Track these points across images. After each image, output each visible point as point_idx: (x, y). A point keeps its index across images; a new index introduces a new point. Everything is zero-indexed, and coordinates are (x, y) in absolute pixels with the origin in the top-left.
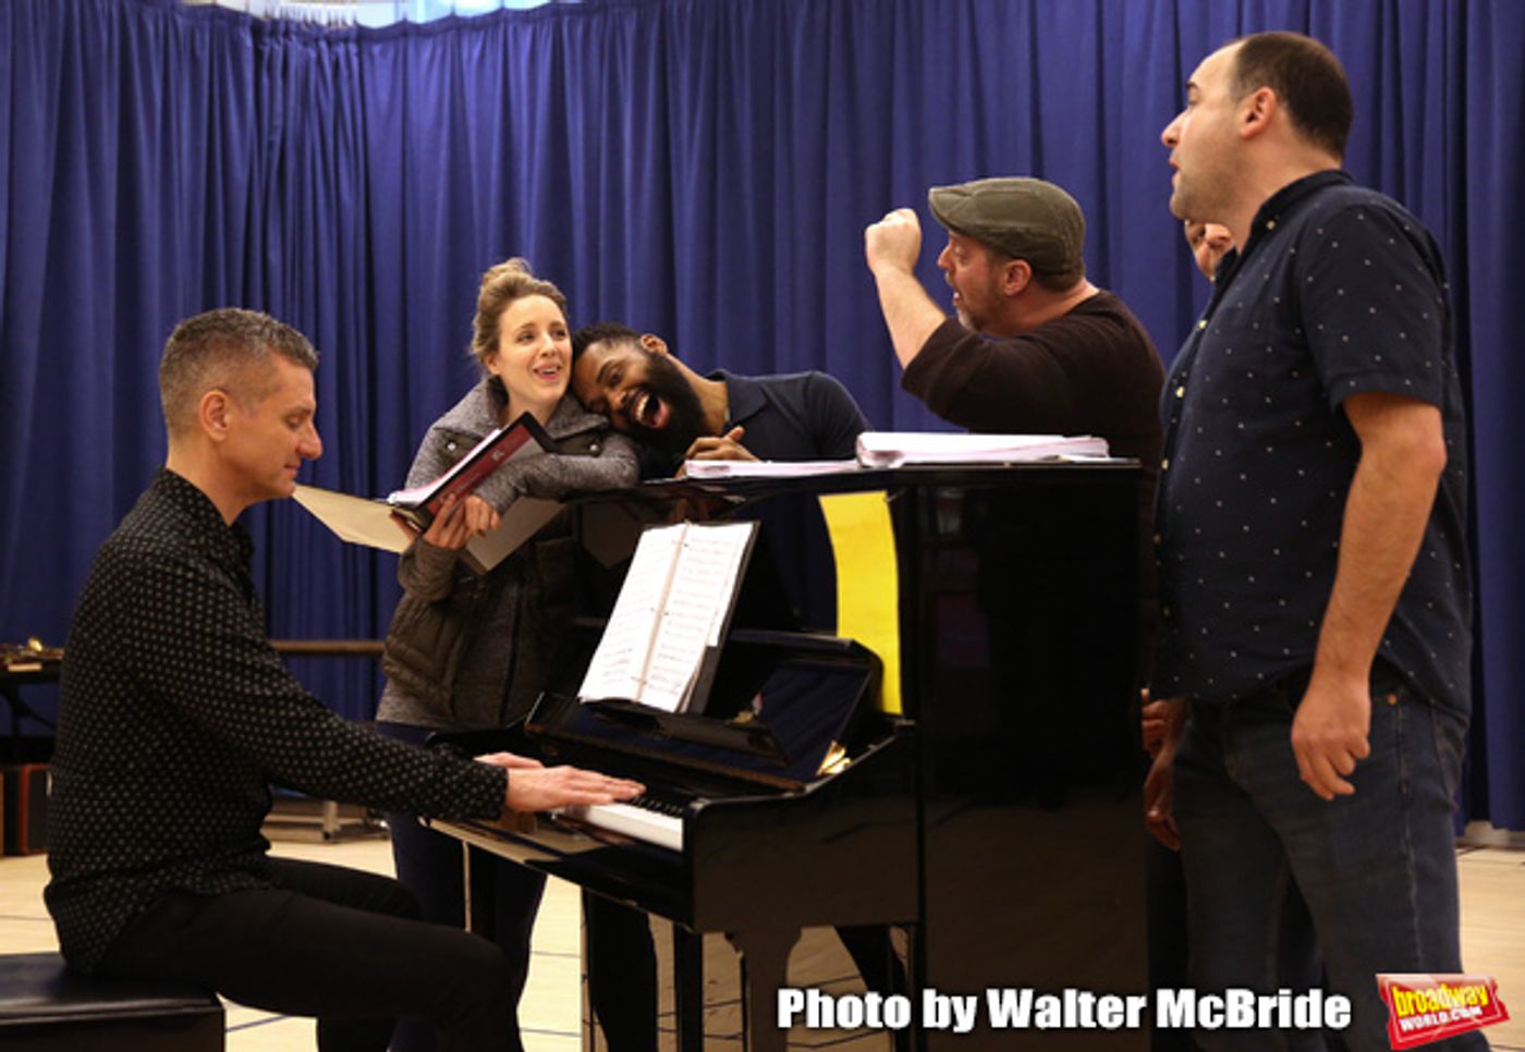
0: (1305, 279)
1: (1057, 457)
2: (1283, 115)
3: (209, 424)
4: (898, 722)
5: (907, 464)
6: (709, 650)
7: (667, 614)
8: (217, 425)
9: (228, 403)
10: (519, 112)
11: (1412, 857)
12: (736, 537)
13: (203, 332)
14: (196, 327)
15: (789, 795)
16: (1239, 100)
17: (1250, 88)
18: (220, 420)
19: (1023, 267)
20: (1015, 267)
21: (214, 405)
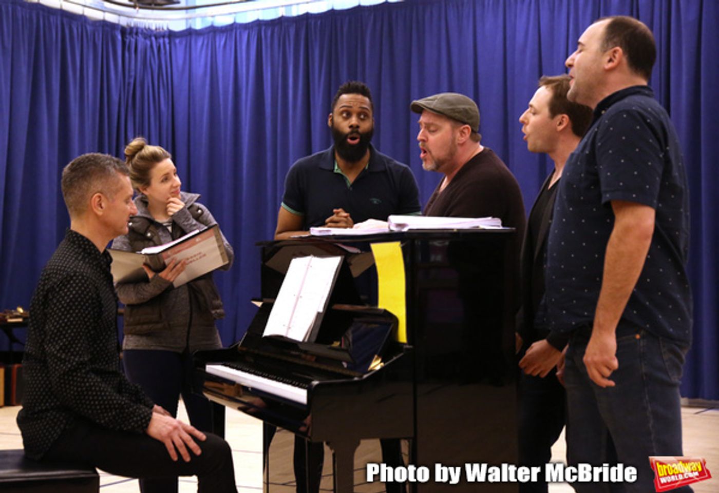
1: (478, 227)
2: (625, 60)
3: (95, 207)
4: (405, 347)
5: (410, 230)
6: (319, 314)
7: (301, 297)
8: (100, 209)
9: (103, 198)
10: (242, 70)
11: (650, 408)
12: (333, 263)
15: (356, 379)
16: (605, 51)
17: (610, 47)
18: (100, 206)
19: (468, 128)
20: (464, 129)
21: (98, 200)
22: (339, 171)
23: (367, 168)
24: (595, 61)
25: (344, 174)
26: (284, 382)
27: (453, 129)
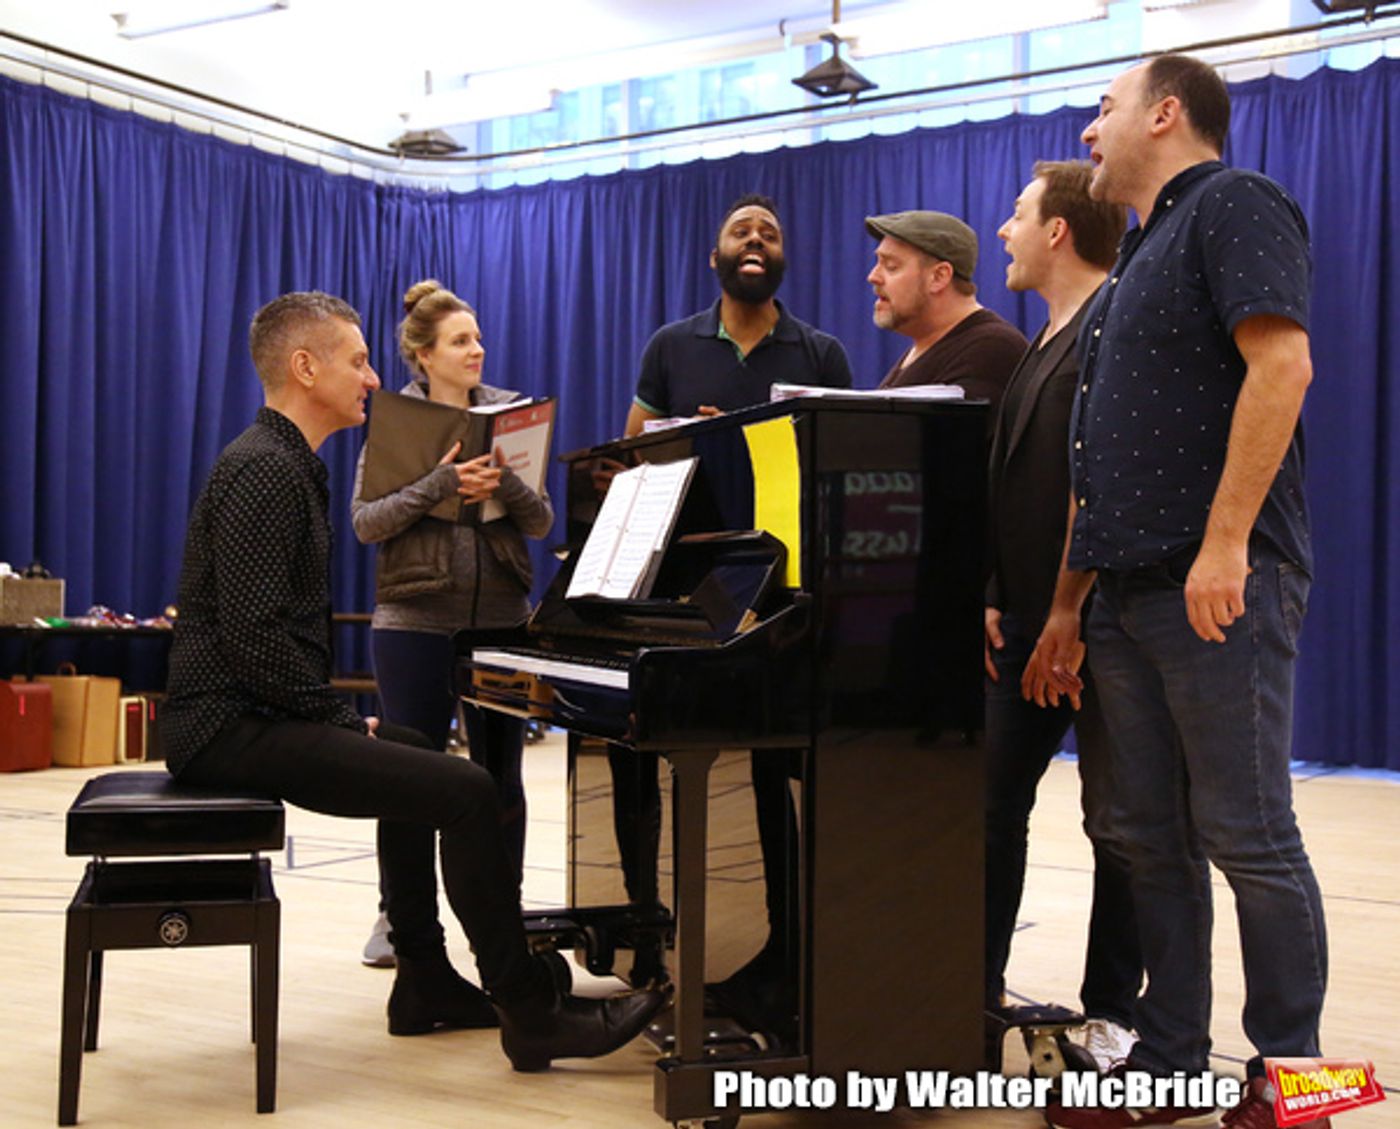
0: (1208, 233)
2: (1184, 118)
3: (301, 375)
4: (797, 594)
6: (655, 553)
7: (628, 529)
8: (307, 375)
9: (310, 357)
11: (1258, 692)
13: (278, 311)
14: (272, 309)
16: (1150, 106)
17: (1159, 96)
18: (307, 370)
19: (947, 268)
20: (941, 268)
21: (301, 361)
22: (726, 336)
23: (772, 332)
24: (1135, 122)
25: (733, 340)
26: (593, 665)
27: (922, 266)
